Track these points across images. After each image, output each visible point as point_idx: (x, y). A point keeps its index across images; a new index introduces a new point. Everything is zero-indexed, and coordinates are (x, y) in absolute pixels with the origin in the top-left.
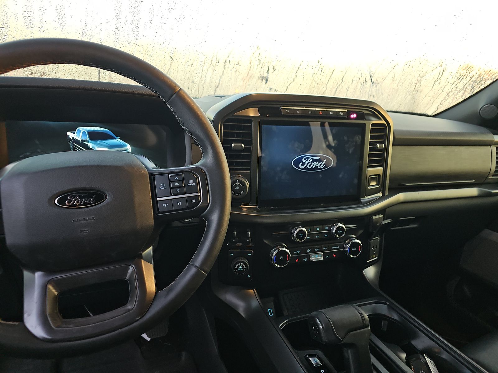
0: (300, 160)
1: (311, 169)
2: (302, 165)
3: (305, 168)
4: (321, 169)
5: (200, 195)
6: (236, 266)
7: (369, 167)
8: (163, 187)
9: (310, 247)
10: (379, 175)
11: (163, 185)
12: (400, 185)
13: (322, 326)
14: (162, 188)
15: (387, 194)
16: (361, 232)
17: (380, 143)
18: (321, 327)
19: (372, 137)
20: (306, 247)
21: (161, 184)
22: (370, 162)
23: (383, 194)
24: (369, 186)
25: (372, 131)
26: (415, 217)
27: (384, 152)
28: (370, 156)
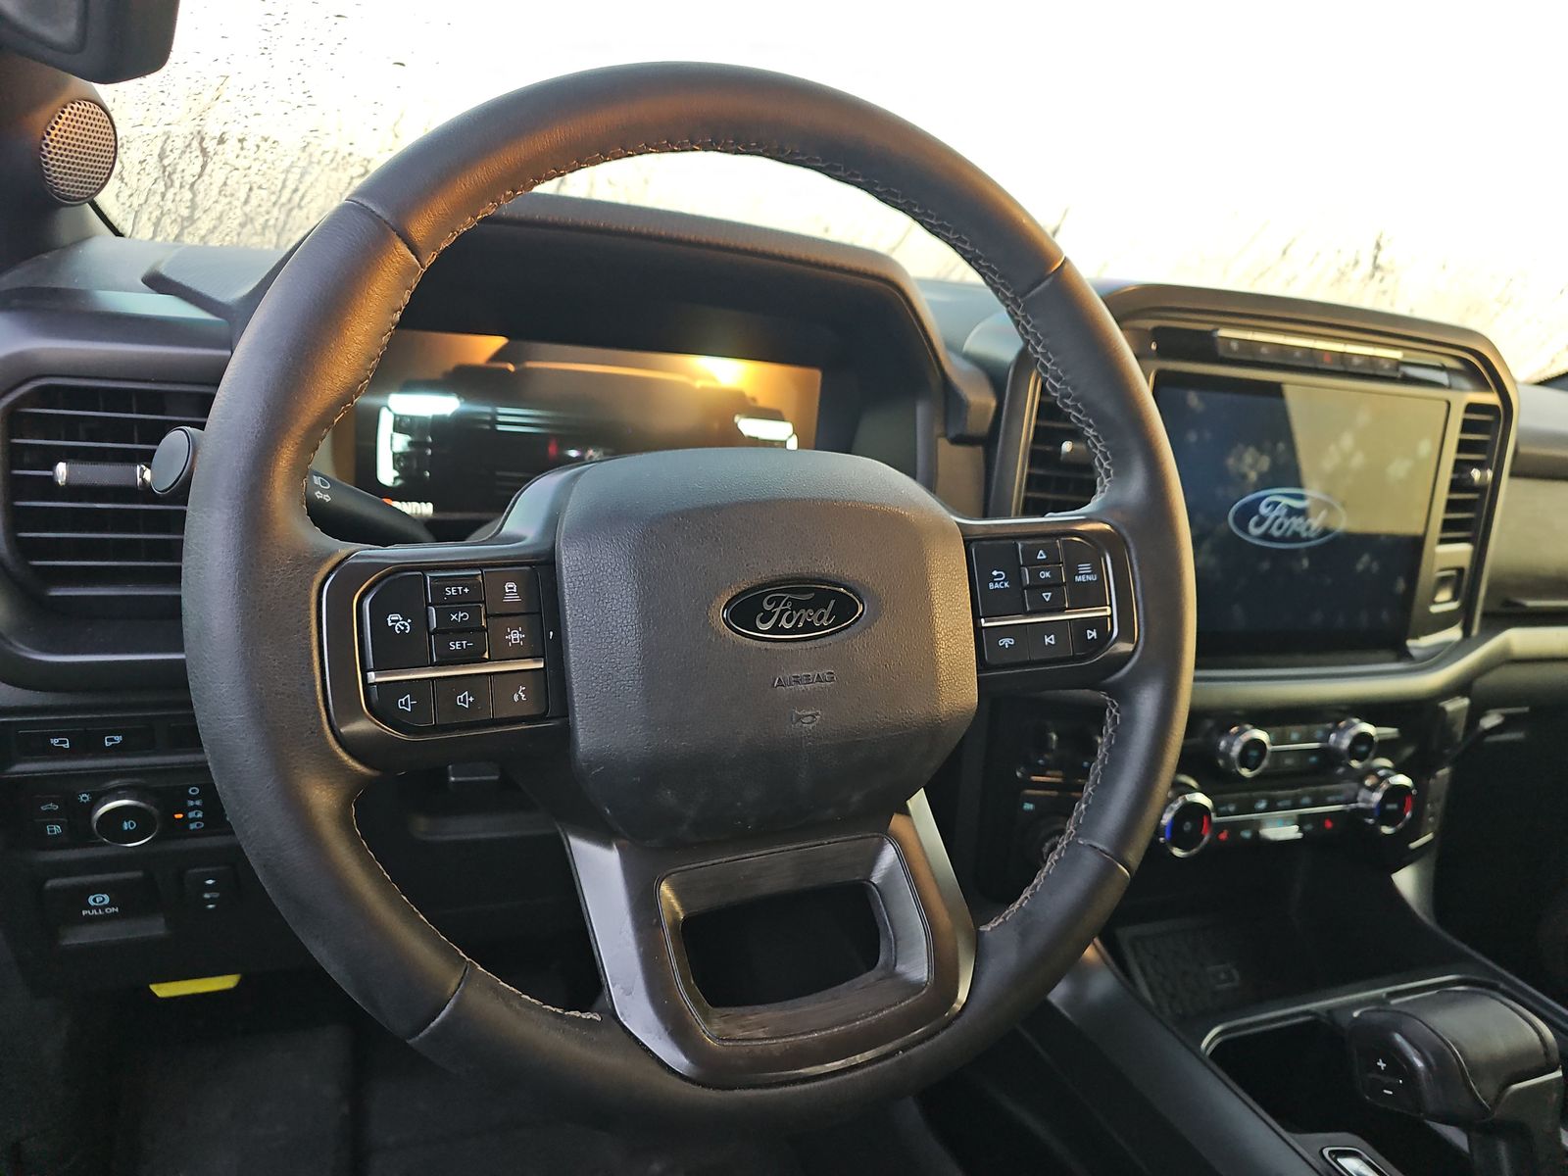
0: (1251, 509)
1: (1282, 539)
2: (1258, 525)
3: (1267, 536)
4: (1308, 539)
5: (1111, 616)
6: (1047, 844)
7: (1443, 541)
8: (999, 581)
9: (1266, 793)
10: (1460, 570)
11: (1000, 576)
12: (1508, 603)
13: (1425, 1059)
14: (997, 586)
15: (1475, 632)
16: (1409, 751)
17: (1480, 465)
18: (1419, 1064)
19: (1463, 446)
20: (1254, 794)
21: (995, 573)
22: (1447, 525)
23: (1467, 630)
24: (1434, 603)
25: (1467, 426)
26: (1526, 709)
27: (1483, 496)
28: (1451, 505)
